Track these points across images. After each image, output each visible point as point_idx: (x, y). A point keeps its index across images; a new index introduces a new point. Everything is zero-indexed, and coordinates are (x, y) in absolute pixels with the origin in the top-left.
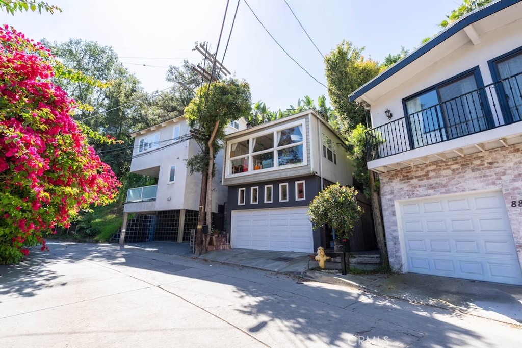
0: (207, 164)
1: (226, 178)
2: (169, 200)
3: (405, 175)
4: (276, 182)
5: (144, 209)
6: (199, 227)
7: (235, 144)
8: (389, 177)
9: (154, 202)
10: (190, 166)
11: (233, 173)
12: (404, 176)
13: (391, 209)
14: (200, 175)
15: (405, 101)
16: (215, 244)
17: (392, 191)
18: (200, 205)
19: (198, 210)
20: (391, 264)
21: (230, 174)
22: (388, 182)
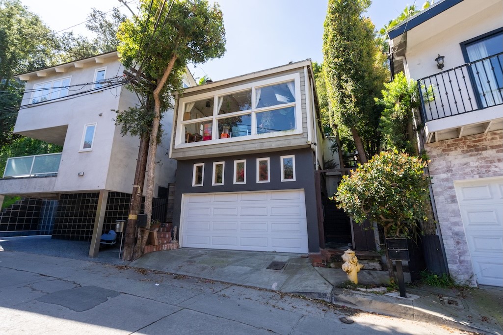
0: (150, 124)
1: (175, 148)
2: (81, 175)
3: (472, 144)
4: (251, 156)
5: (35, 189)
6: (132, 217)
7: (191, 103)
8: (443, 148)
9: (54, 178)
10: (122, 123)
11: (186, 142)
12: (469, 146)
13: (447, 193)
14: (136, 140)
15: (465, 45)
16: (156, 243)
17: (449, 167)
18: (135, 184)
19: (131, 192)
20: (452, 273)
21: (182, 143)
22: (440, 155)
